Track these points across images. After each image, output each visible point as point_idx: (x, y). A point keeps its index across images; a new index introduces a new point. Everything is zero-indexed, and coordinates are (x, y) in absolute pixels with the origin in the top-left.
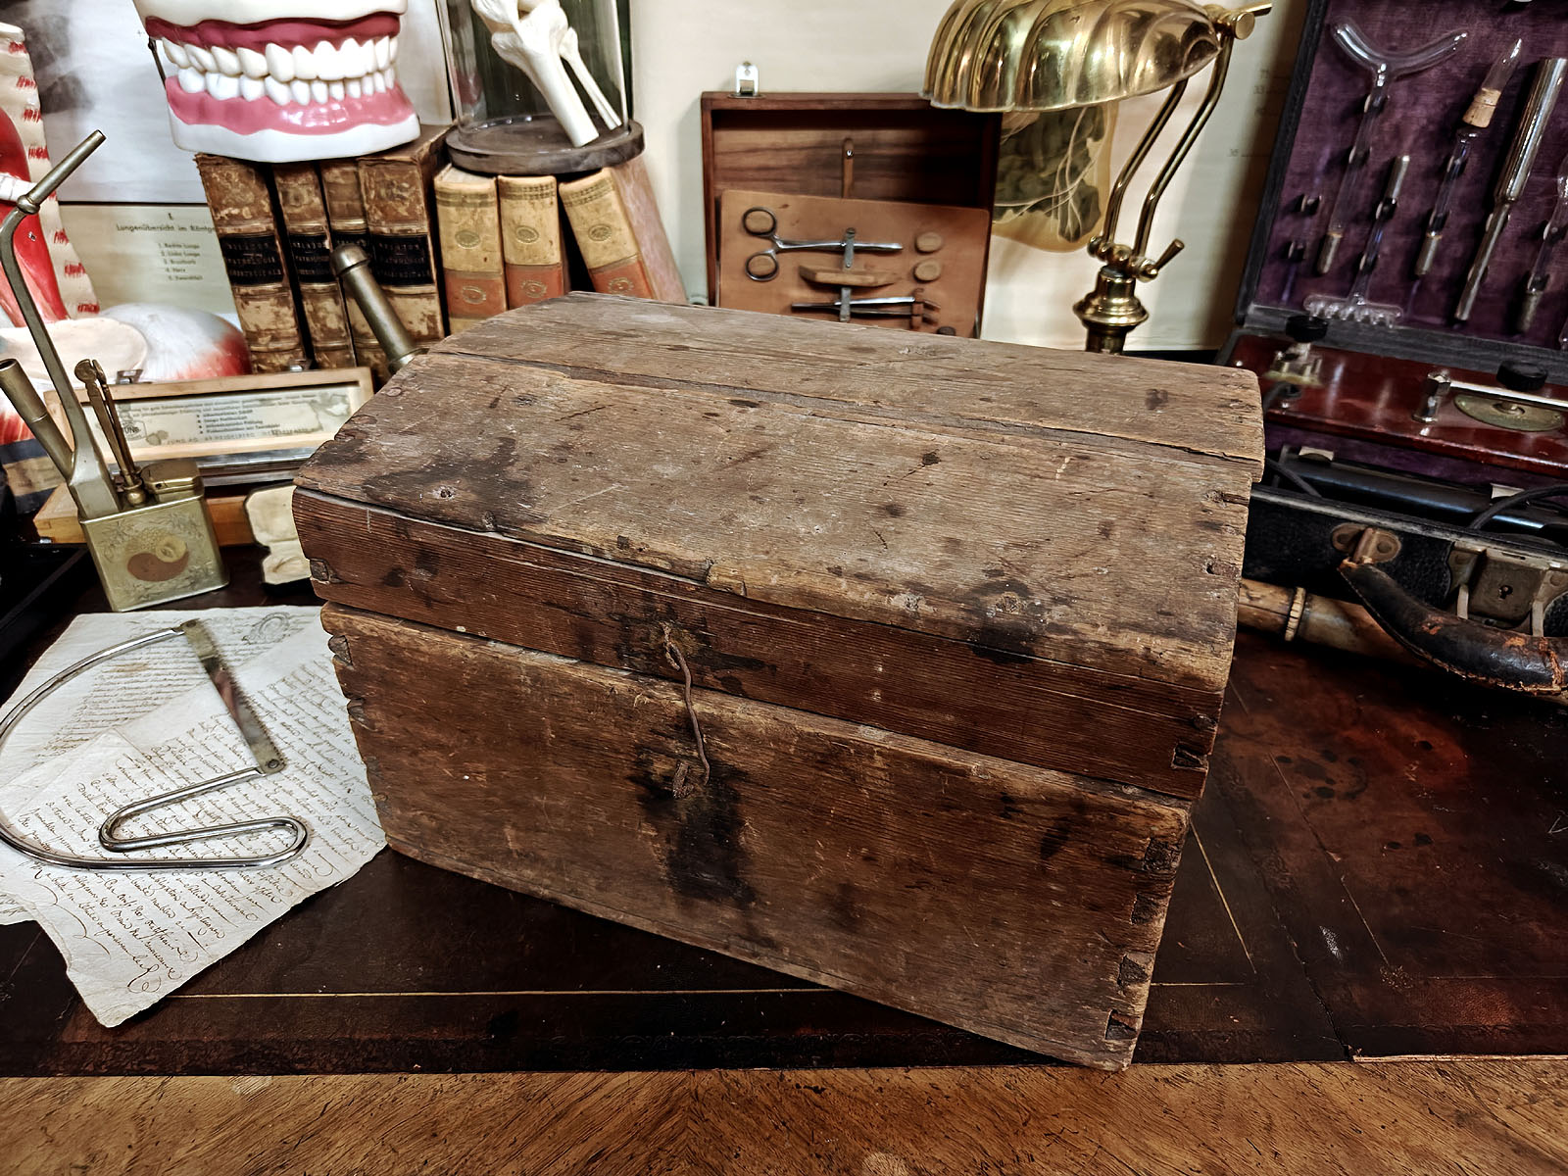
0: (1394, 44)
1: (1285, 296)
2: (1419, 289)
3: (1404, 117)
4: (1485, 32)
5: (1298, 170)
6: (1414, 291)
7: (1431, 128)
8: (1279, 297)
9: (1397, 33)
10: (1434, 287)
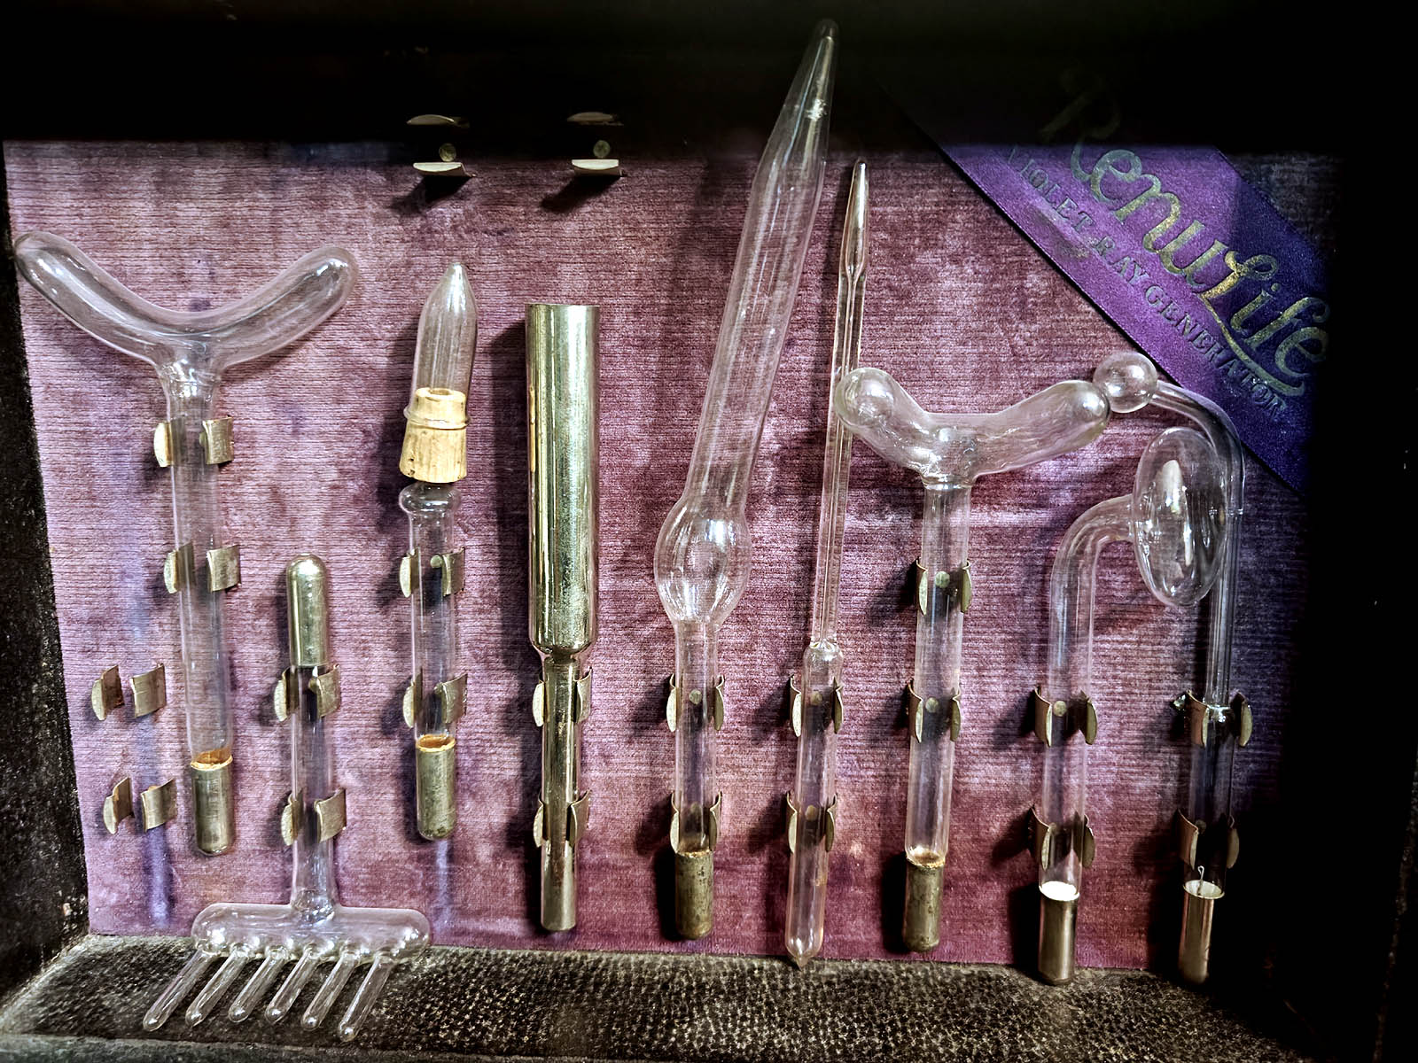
0: (201, 295)
1: (159, 909)
2: (451, 857)
3: (283, 466)
4: (398, 253)
5: (83, 612)
6: (442, 863)
7: (353, 487)
8: (143, 913)
9: (198, 269)
10: (484, 852)
